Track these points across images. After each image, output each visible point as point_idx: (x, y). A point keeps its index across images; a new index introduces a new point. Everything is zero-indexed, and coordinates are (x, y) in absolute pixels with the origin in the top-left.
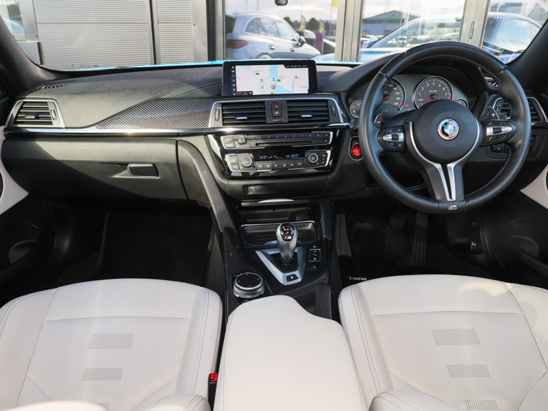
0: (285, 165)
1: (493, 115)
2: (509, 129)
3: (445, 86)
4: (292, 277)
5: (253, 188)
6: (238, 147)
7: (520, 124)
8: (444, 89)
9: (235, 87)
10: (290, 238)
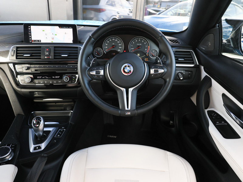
0: (51, 82)
1: (159, 61)
2: (162, 71)
4: (37, 148)
5: (37, 93)
6: (25, 71)
8: (145, 43)
9: (31, 38)
10: (38, 126)
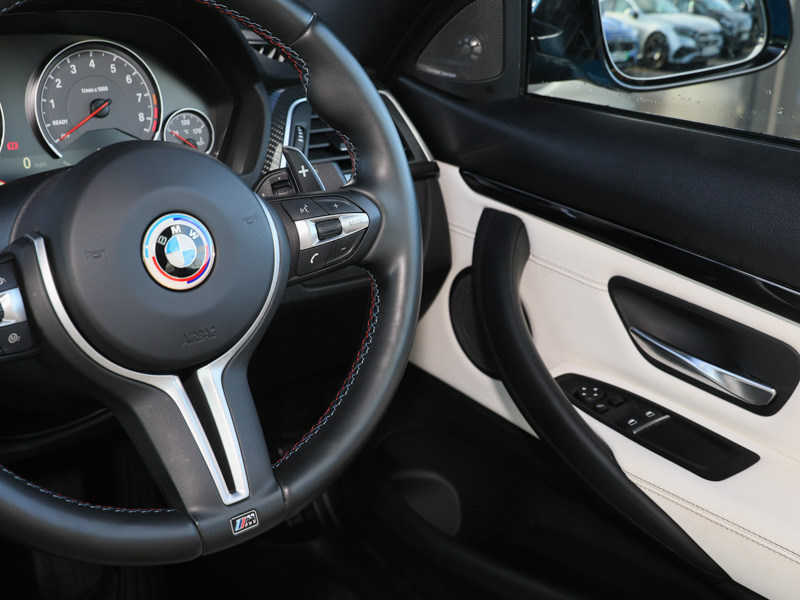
1: (303, 172)
3: (130, 72)
7: (386, 198)
8: (129, 79)
